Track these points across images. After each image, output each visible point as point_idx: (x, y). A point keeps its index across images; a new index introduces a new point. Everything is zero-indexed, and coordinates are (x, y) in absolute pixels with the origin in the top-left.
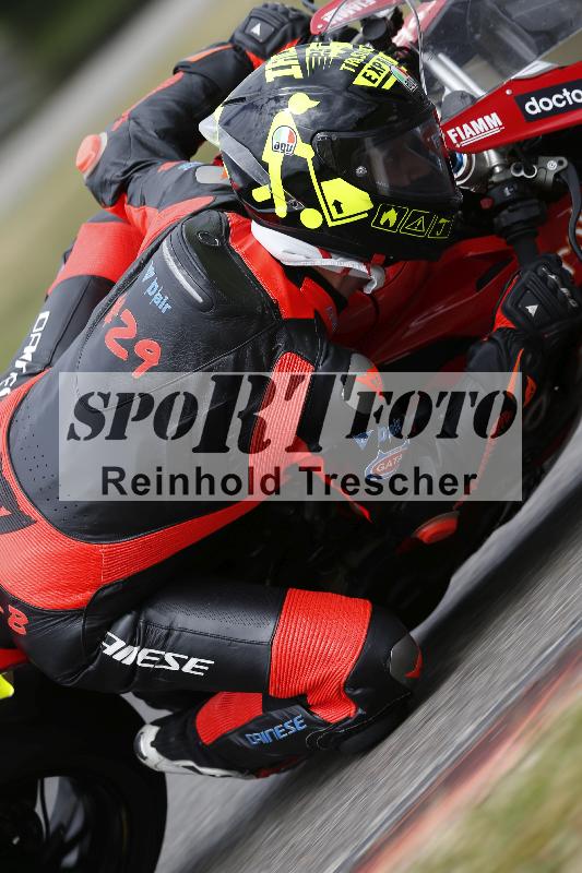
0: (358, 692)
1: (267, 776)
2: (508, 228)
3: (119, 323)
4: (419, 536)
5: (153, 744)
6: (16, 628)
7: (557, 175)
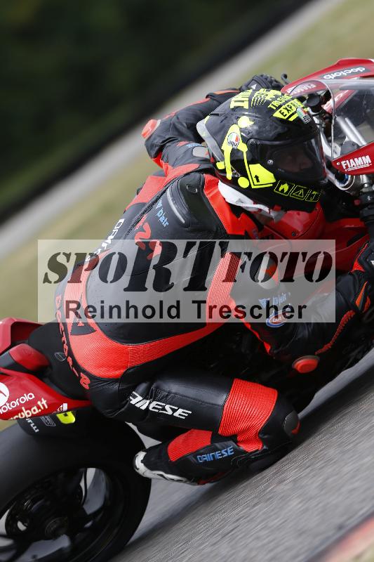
0: (266, 437)
1: (204, 484)
3: (142, 230)
5: (142, 462)
6: (84, 385)
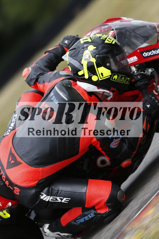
0: (110, 204)
2: (140, 86)
4: (122, 165)
6: (16, 193)
7: (151, 73)
